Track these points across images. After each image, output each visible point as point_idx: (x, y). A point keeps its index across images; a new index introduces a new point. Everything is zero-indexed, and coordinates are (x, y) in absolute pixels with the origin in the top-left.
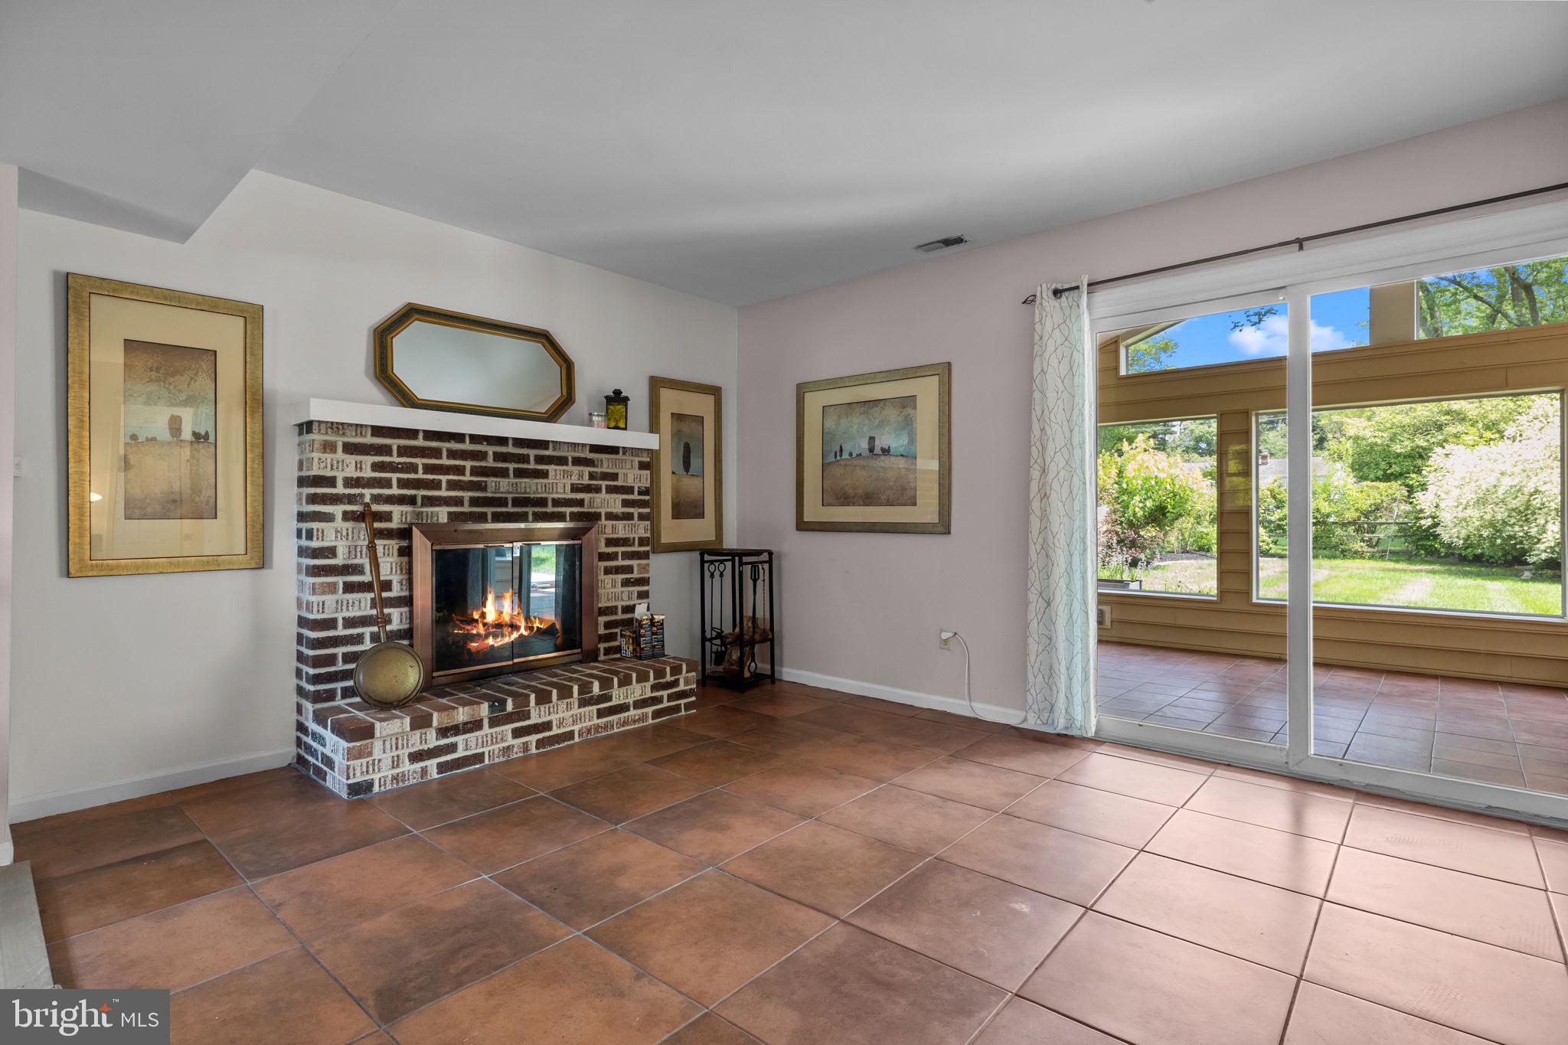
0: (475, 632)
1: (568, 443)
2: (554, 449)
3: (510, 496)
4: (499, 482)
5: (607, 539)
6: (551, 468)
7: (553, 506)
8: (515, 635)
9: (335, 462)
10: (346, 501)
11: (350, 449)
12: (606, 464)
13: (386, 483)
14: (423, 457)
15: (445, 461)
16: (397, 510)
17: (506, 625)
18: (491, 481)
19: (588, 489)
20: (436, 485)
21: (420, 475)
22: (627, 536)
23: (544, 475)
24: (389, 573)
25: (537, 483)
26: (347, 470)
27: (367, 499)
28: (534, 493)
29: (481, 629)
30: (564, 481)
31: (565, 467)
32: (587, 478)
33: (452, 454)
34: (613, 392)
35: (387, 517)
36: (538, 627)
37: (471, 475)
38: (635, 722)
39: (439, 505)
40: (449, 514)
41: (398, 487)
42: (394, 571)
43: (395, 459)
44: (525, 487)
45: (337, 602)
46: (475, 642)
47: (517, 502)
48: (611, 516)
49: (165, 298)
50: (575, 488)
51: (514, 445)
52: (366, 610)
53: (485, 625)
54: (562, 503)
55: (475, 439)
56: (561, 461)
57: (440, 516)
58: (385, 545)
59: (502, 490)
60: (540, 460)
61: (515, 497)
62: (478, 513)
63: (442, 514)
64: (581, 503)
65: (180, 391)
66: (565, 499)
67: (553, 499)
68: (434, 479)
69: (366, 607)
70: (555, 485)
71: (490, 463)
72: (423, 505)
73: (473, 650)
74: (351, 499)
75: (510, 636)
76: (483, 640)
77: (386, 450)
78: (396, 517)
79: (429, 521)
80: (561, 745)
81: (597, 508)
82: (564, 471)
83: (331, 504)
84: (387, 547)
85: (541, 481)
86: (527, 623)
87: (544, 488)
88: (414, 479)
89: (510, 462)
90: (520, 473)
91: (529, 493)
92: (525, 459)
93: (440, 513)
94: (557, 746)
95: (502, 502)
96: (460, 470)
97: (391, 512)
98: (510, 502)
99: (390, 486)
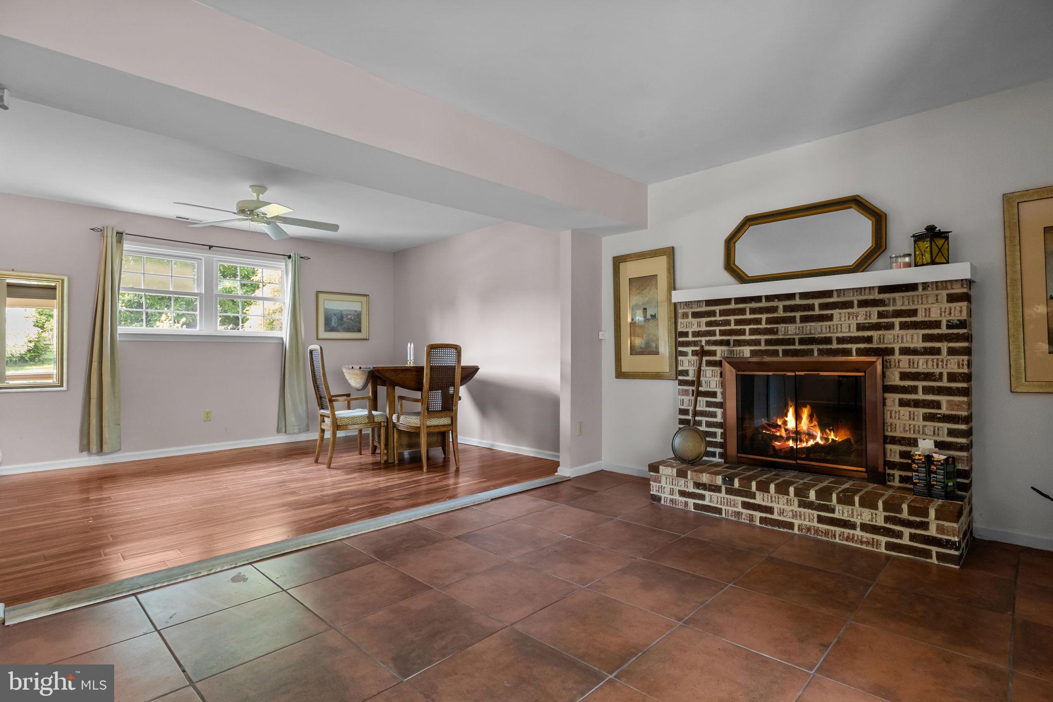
0: (778, 434)
1: (853, 289)
2: (839, 296)
3: (797, 337)
4: (788, 327)
5: (901, 373)
6: (836, 312)
7: (838, 343)
8: (811, 443)
9: (688, 324)
10: (693, 345)
11: (696, 315)
12: (900, 302)
13: (713, 333)
14: (734, 315)
15: (748, 316)
16: (719, 349)
17: (804, 433)
18: (781, 327)
19: (876, 327)
20: (742, 332)
21: (733, 327)
22: (932, 371)
23: (830, 318)
24: (715, 387)
25: (821, 325)
26: (694, 327)
27: (703, 343)
28: (819, 333)
29: (784, 434)
30: (849, 322)
31: (850, 310)
32: (876, 316)
33: (753, 311)
34: (925, 229)
35: (713, 353)
36: (833, 439)
37: (766, 323)
38: (862, 542)
39: (744, 345)
40: (752, 351)
41: (720, 335)
42: (718, 386)
43: (718, 318)
44: (810, 329)
45: (689, 401)
46: (778, 442)
47: (802, 341)
48: (905, 351)
49: (639, 257)
50: (860, 327)
51: (800, 298)
52: (703, 407)
53: (786, 430)
54: (847, 340)
55: (769, 298)
56: (847, 305)
57: (745, 352)
58: (712, 370)
59: (790, 333)
60: (823, 307)
61: (802, 338)
62: (772, 350)
63: (746, 351)
64: (869, 340)
65: (646, 296)
66: (851, 337)
67: (838, 338)
68: (741, 329)
69: (703, 405)
70: (839, 326)
71: (781, 313)
72: (734, 346)
73: (777, 448)
74: (695, 344)
75: (807, 442)
76: (785, 441)
77: (712, 314)
78: (719, 353)
79: (738, 356)
80: (781, 530)
81: (890, 343)
82: (849, 313)
83: (686, 346)
84: (714, 371)
85: (825, 323)
86: (823, 435)
87: (828, 329)
88: (729, 329)
89: (797, 311)
90: (805, 319)
91: (814, 334)
92: (811, 307)
93: (744, 351)
94: (777, 528)
95: (791, 342)
96: (758, 321)
97: (716, 350)
98: (797, 341)
99: (715, 335)
